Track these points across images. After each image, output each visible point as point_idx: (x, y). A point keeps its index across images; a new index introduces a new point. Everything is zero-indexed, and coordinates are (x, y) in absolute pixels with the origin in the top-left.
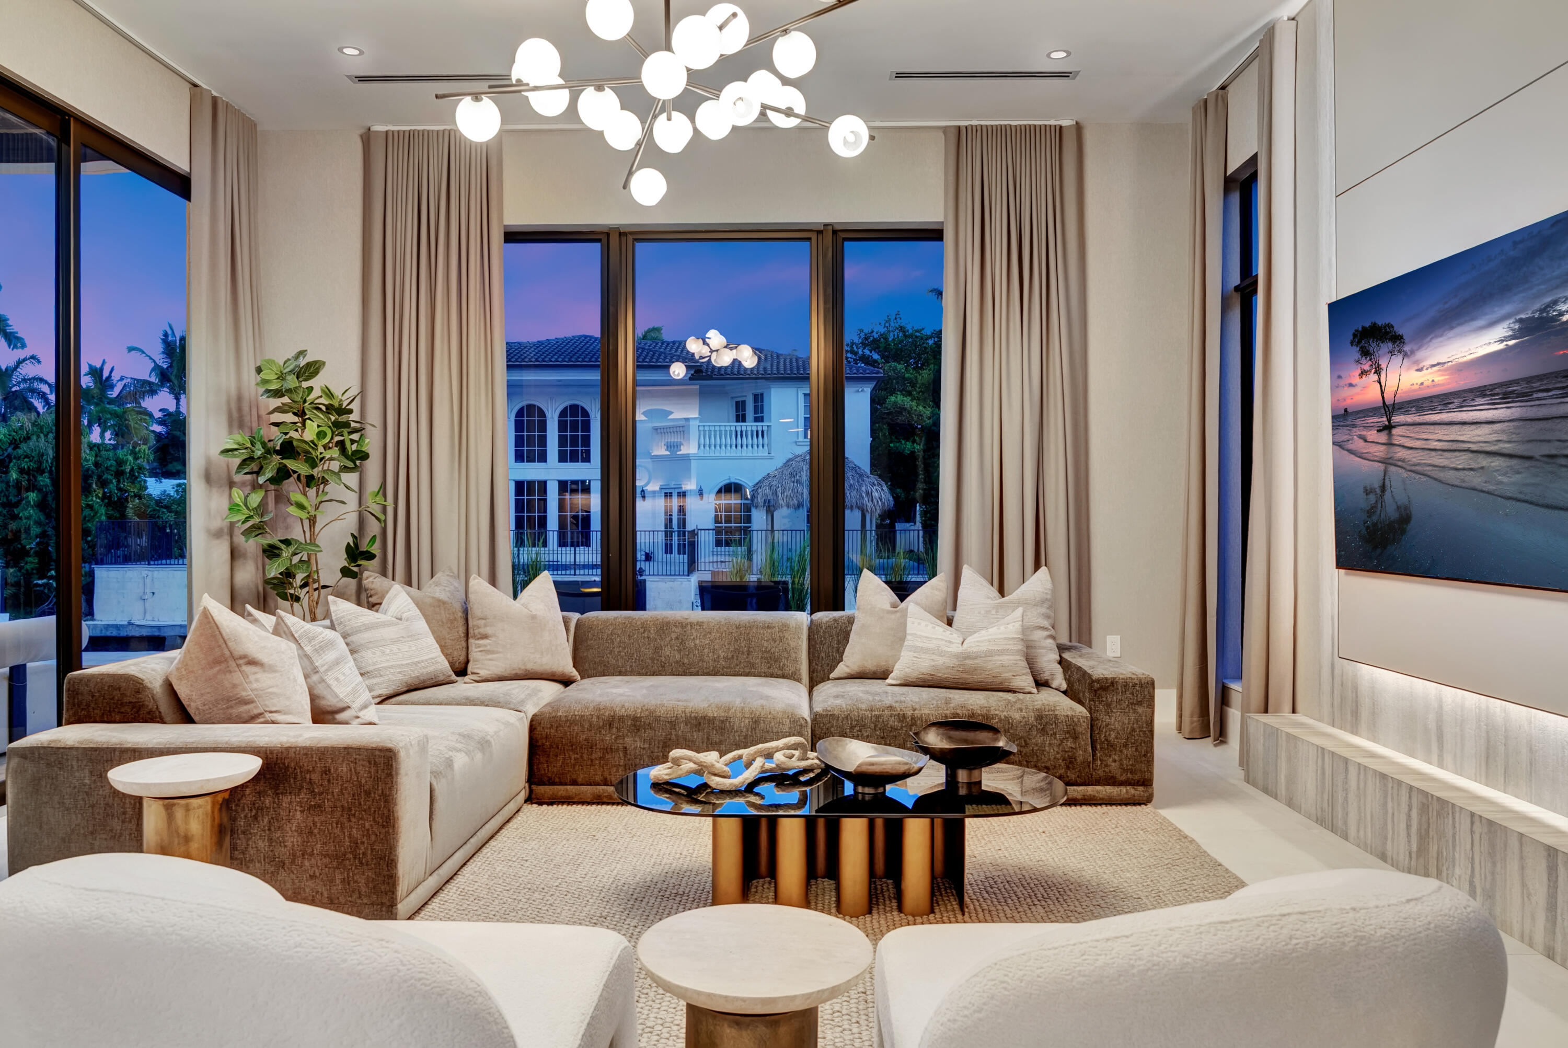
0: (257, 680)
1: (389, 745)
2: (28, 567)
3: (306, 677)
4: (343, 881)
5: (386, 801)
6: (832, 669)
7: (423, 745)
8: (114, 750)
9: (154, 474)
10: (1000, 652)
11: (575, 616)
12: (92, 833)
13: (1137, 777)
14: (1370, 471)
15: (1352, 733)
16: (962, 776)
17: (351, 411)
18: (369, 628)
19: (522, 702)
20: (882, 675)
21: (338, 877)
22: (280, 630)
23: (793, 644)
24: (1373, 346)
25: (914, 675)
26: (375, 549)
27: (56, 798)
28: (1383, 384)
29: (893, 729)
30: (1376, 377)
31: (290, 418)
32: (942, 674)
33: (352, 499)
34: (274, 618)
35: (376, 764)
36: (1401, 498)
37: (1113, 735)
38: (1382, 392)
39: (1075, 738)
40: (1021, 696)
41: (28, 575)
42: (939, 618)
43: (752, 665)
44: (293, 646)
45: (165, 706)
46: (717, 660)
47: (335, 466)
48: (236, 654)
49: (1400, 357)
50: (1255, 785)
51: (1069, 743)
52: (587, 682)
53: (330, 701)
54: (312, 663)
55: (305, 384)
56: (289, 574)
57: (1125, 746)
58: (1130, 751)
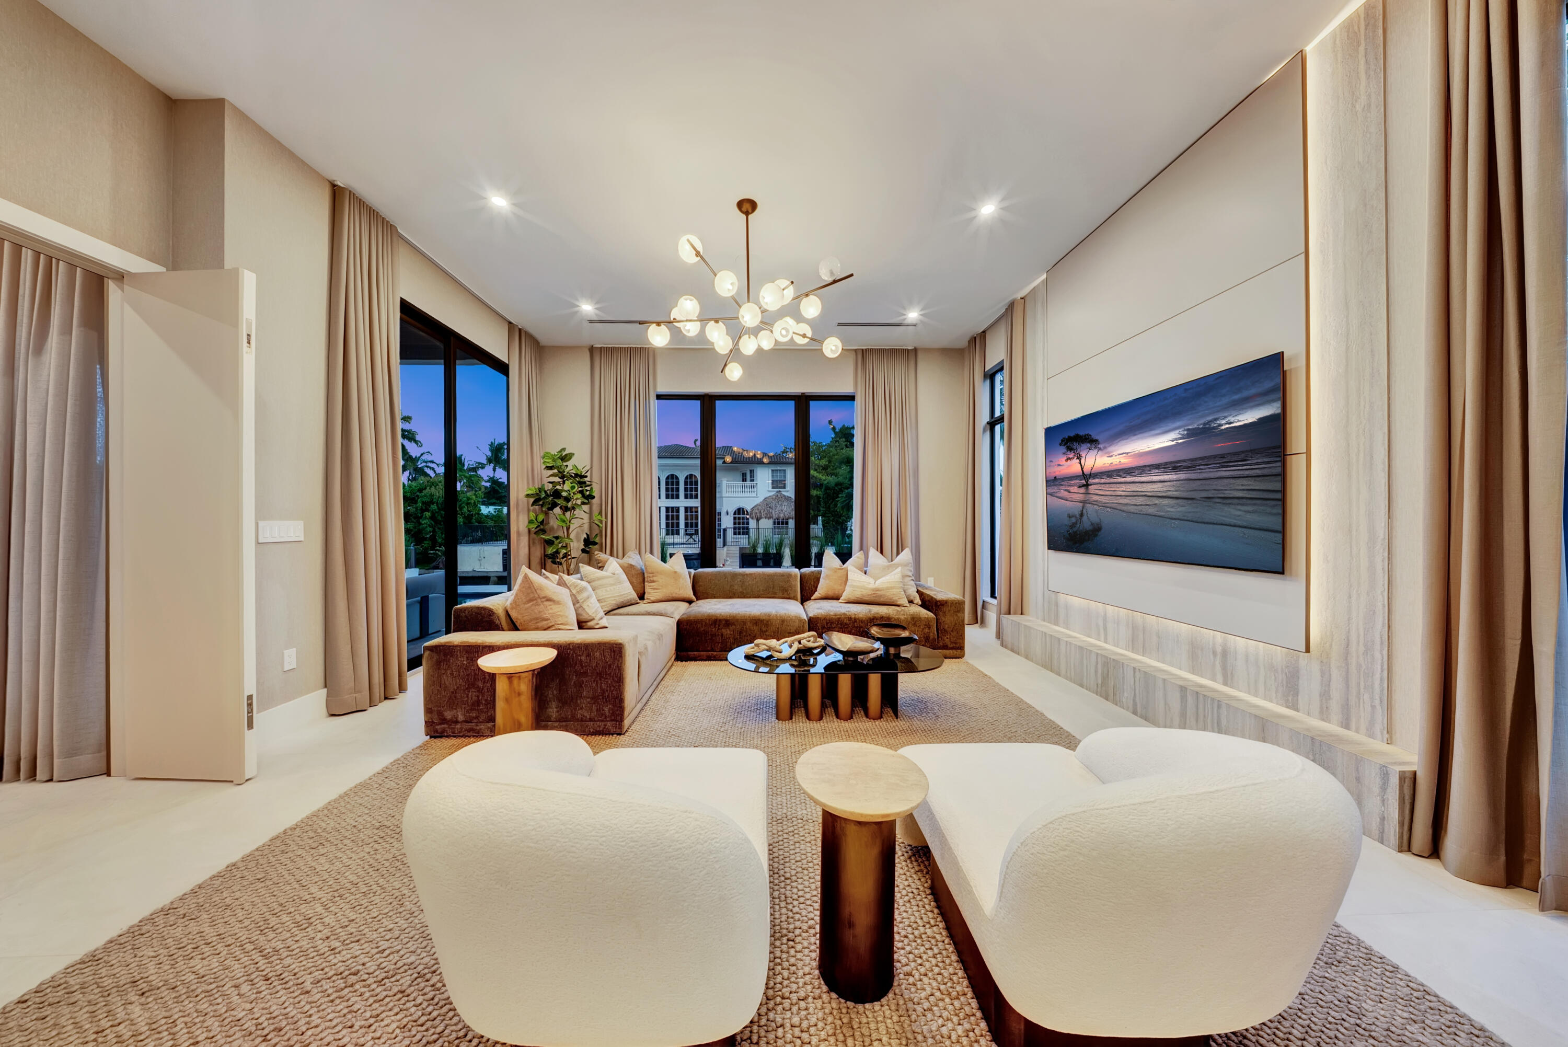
0: (551, 609)
1: (620, 642)
2: (426, 545)
3: (574, 605)
4: (597, 710)
5: (619, 669)
6: (812, 595)
7: (635, 638)
8: (479, 646)
9: (483, 504)
10: (892, 588)
11: (693, 571)
12: (467, 689)
13: (957, 646)
14: (1072, 506)
15: (1055, 624)
16: (892, 650)
17: (586, 477)
18: (599, 579)
19: (673, 613)
20: (838, 599)
21: (594, 708)
22: (561, 583)
23: (793, 583)
24: (1075, 445)
25: (852, 598)
26: (597, 540)
27: (449, 672)
28: (1083, 464)
29: (846, 624)
30: (1078, 461)
31: (557, 479)
32: (866, 598)
33: (586, 517)
34: (557, 577)
35: (614, 651)
36: (1095, 519)
37: (947, 626)
38: (1082, 468)
39: (929, 628)
40: (903, 608)
41: (426, 549)
42: (862, 571)
43: (775, 593)
44: (568, 591)
45: (504, 622)
46: (759, 591)
47: (579, 502)
48: (541, 596)
49: (1096, 450)
50: (1006, 647)
51: (927, 630)
52: (700, 602)
53: (584, 617)
54: (576, 598)
55: (565, 464)
56: (557, 552)
57: (952, 631)
58: (954, 634)
